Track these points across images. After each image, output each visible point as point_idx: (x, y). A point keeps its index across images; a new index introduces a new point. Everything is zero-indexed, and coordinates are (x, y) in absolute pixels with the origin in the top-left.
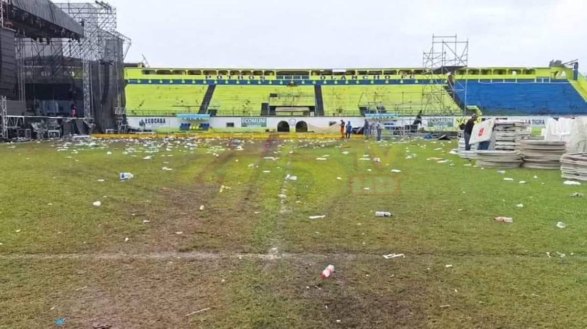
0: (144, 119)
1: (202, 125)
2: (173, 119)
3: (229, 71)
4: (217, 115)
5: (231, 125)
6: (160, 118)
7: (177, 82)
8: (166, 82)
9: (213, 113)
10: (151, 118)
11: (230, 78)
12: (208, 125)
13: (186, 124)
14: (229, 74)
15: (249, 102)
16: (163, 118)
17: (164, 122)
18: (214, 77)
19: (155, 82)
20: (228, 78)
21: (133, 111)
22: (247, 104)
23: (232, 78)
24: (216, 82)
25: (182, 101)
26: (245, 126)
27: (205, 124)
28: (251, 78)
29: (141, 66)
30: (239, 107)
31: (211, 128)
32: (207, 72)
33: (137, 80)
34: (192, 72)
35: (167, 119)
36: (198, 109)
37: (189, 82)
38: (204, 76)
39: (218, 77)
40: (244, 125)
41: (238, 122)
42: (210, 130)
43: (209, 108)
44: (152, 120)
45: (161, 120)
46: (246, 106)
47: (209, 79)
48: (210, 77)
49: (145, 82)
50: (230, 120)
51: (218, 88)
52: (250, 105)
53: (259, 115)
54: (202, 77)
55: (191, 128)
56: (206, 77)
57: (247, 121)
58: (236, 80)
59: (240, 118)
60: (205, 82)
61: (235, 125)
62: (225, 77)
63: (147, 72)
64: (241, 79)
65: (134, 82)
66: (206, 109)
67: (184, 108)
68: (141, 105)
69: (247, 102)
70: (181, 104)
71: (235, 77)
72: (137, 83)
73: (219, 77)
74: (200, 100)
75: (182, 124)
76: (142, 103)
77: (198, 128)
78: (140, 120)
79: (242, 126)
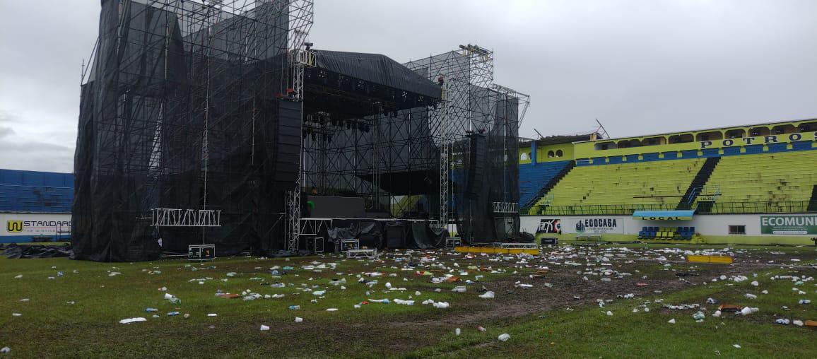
0: (583, 219)
1: (680, 229)
2: (627, 220)
3: (747, 130)
4: (714, 210)
5: (741, 229)
6: (607, 218)
7: (651, 157)
8: (632, 158)
9: (705, 208)
10: (593, 218)
11: (749, 142)
12: (693, 229)
13: (651, 228)
14: (747, 135)
15: (784, 184)
16: (612, 218)
17: (615, 224)
19: (615, 160)
20: (745, 143)
21: (571, 207)
22: (779, 188)
23: (753, 142)
24: (721, 152)
25: (652, 189)
26: (770, 232)
27: (686, 228)
28: (795, 137)
29: (595, 138)
30: (760, 194)
31: (697, 235)
32: (705, 136)
33: (587, 159)
34: (676, 139)
35: (619, 220)
36: (678, 200)
37: (670, 155)
38: (700, 143)
39: (724, 143)
40: (767, 230)
41: (753, 226)
42: (694, 240)
43: (699, 199)
44: (596, 220)
46: (776, 192)
47: (706, 147)
48: (710, 143)
49: (599, 161)
50: (737, 221)
51: (725, 162)
52: (786, 190)
53: (805, 209)
54: (696, 145)
55: (658, 234)
56: (703, 145)
57: (773, 221)
58: (762, 145)
59: (758, 217)
60: (700, 154)
61: (747, 230)
62: (737, 142)
63: (604, 146)
64: (771, 142)
65: (584, 162)
66: (693, 201)
67: (654, 200)
68: (584, 198)
69: (779, 185)
70: (650, 193)
71: (759, 140)
72: (587, 164)
73: (728, 143)
74: (686, 185)
75: (645, 229)
76: (588, 195)
77: (671, 234)
78: (578, 221)
79: (762, 233)
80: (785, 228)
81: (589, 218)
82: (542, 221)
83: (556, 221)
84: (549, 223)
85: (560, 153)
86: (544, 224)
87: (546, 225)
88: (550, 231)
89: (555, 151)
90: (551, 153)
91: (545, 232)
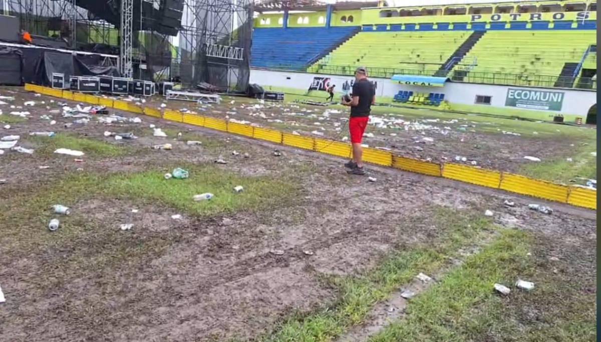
0: (349, 80)
1: (431, 95)
2: (388, 83)
3: (516, 7)
4: (466, 79)
5: (487, 100)
8: (410, 27)
9: (459, 77)
11: (515, 18)
12: (443, 96)
13: (406, 92)
14: (515, 11)
15: (538, 59)
19: (396, 28)
21: (344, 68)
22: (532, 63)
23: (519, 19)
24: (488, 26)
25: (418, 56)
26: (514, 105)
27: (437, 95)
29: (381, 5)
30: (513, 66)
31: (446, 101)
32: (477, 10)
33: (372, 25)
34: (451, 12)
35: (380, 82)
36: (437, 68)
37: (443, 27)
38: (471, 16)
39: (492, 18)
40: (512, 102)
41: (499, 95)
42: (442, 106)
43: (456, 68)
46: (529, 67)
47: (476, 21)
49: (382, 28)
50: (485, 91)
51: (490, 36)
52: (538, 65)
54: (467, 18)
55: (411, 98)
56: (473, 18)
57: (519, 94)
58: (527, 22)
59: (505, 89)
60: (469, 27)
61: (493, 101)
63: (389, 14)
64: (536, 19)
65: (368, 28)
66: (450, 69)
67: (416, 66)
68: (358, 60)
69: (533, 60)
70: (415, 60)
72: (370, 30)
74: (448, 55)
75: (400, 92)
76: (362, 57)
77: (422, 100)
78: (345, 81)
79: (507, 105)
80: (530, 102)
82: (316, 78)
83: (326, 79)
84: (321, 81)
85: (351, 19)
86: (317, 81)
87: (318, 83)
88: (320, 88)
89: (348, 16)
90: (344, 18)
91: (316, 89)
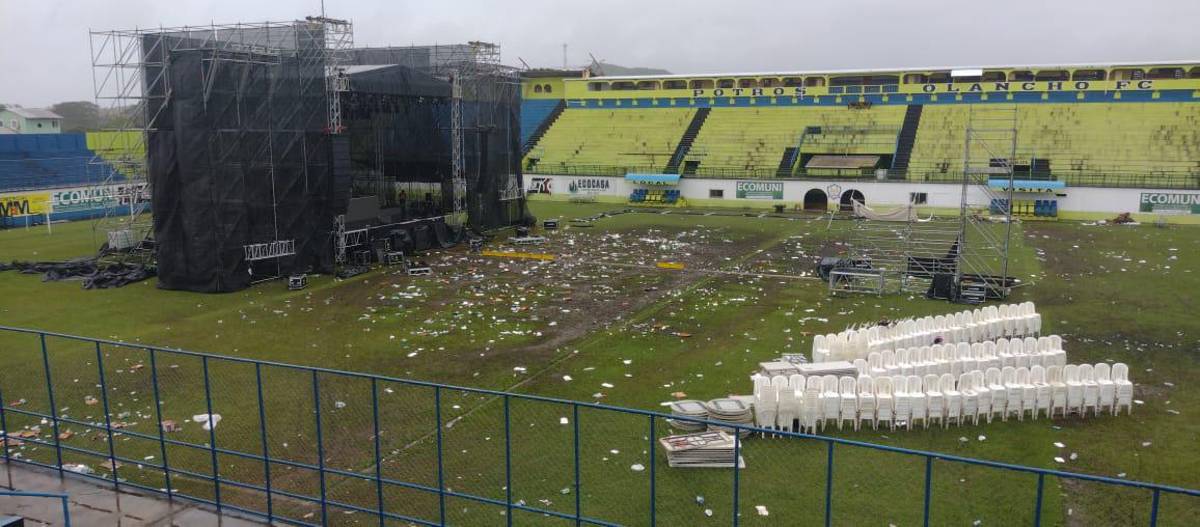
0: (576, 179)
1: (667, 192)
2: (619, 181)
3: (736, 80)
4: (698, 172)
5: (718, 193)
6: (600, 179)
7: (645, 103)
8: (626, 103)
9: (691, 170)
10: (587, 178)
11: (738, 93)
12: (678, 192)
13: (641, 190)
14: (736, 86)
15: (762, 144)
16: (605, 179)
17: (607, 185)
18: (708, 93)
19: (609, 104)
20: (734, 94)
21: (563, 163)
22: (757, 149)
23: (742, 94)
24: (712, 103)
25: (644, 144)
26: (744, 197)
27: (673, 191)
28: (779, 91)
29: (588, 75)
31: (683, 198)
32: (698, 84)
33: (579, 100)
34: (674, 84)
35: (611, 180)
36: (666, 162)
37: (664, 103)
38: (692, 91)
39: (715, 93)
40: (741, 194)
41: (730, 189)
42: (678, 204)
43: (687, 158)
44: (589, 181)
45: (602, 182)
46: (754, 153)
47: (699, 96)
48: (702, 92)
49: (592, 104)
50: (717, 185)
51: (715, 115)
52: (762, 152)
53: (774, 174)
54: (688, 93)
55: (648, 197)
56: (696, 94)
57: (747, 187)
58: (748, 98)
59: (734, 182)
60: (692, 102)
61: (724, 193)
62: (728, 93)
63: (598, 86)
64: (758, 95)
65: (576, 104)
66: (681, 161)
67: (645, 157)
68: (577, 152)
69: (759, 145)
70: (642, 149)
71: (747, 92)
72: (579, 106)
73: (719, 93)
74: (676, 141)
75: (635, 191)
76: (581, 147)
77: (659, 198)
78: (570, 182)
79: (738, 197)
80: (757, 193)
81: (582, 178)
82: (534, 179)
83: (548, 180)
84: (541, 183)
85: (548, 89)
86: (535, 183)
87: (538, 185)
88: (541, 191)
89: (543, 85)
90: (538, 88)
91: (536, 192)
